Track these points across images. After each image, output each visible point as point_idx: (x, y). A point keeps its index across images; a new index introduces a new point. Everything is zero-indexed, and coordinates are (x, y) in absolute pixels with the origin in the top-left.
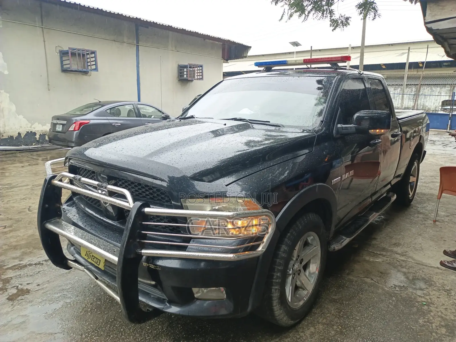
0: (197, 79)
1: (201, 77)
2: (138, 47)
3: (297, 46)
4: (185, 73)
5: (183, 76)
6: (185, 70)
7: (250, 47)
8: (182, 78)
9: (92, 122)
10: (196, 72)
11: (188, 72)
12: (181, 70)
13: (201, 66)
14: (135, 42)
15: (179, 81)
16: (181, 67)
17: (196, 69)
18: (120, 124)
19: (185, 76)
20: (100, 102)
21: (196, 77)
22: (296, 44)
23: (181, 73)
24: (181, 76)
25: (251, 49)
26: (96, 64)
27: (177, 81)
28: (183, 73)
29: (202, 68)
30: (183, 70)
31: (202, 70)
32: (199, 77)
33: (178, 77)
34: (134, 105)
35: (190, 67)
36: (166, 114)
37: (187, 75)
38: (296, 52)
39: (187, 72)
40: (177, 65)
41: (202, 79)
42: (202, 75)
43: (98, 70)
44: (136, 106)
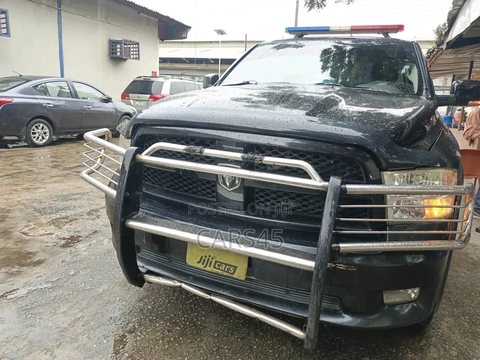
0: (133, 59)
1: (137, 57)
2: (59, 11)
3: (222, 35)
4: (119, 50)
5: (116, 53)
6: (119, 46)
7: (190, 27)
8: (114, 56)
9: (15, 100)
10: (132, 50)
11: (123, 49)
12: (113, 46)
13: (138, 44)
14: (56, 5)
15: (110, 59)
16: (113, 43)
17: (132, 46)
18: (52, 106)
19: (118, 54)
20: (21, 76)
21: (132, 56)
22: (221, 32)
23: (113, 50)
24: (113, 53)
25: (191, 29)
26: (7, 28)
27: (109, 59)
28: (116, 50)
29: (138, 46)
30: (116, 46)
31: (138, 48)
32: (135, 56)
33: (109, 55)
34: (68, 82)
35: (125, 44)
36: (107, 96)
37: (121, 52)
38: (221, 41)
39: (121, 48)
40: (108, 40)
41: (138, 58)
42: (138, 54)
43: (10, 35)
44: (71, 84)
